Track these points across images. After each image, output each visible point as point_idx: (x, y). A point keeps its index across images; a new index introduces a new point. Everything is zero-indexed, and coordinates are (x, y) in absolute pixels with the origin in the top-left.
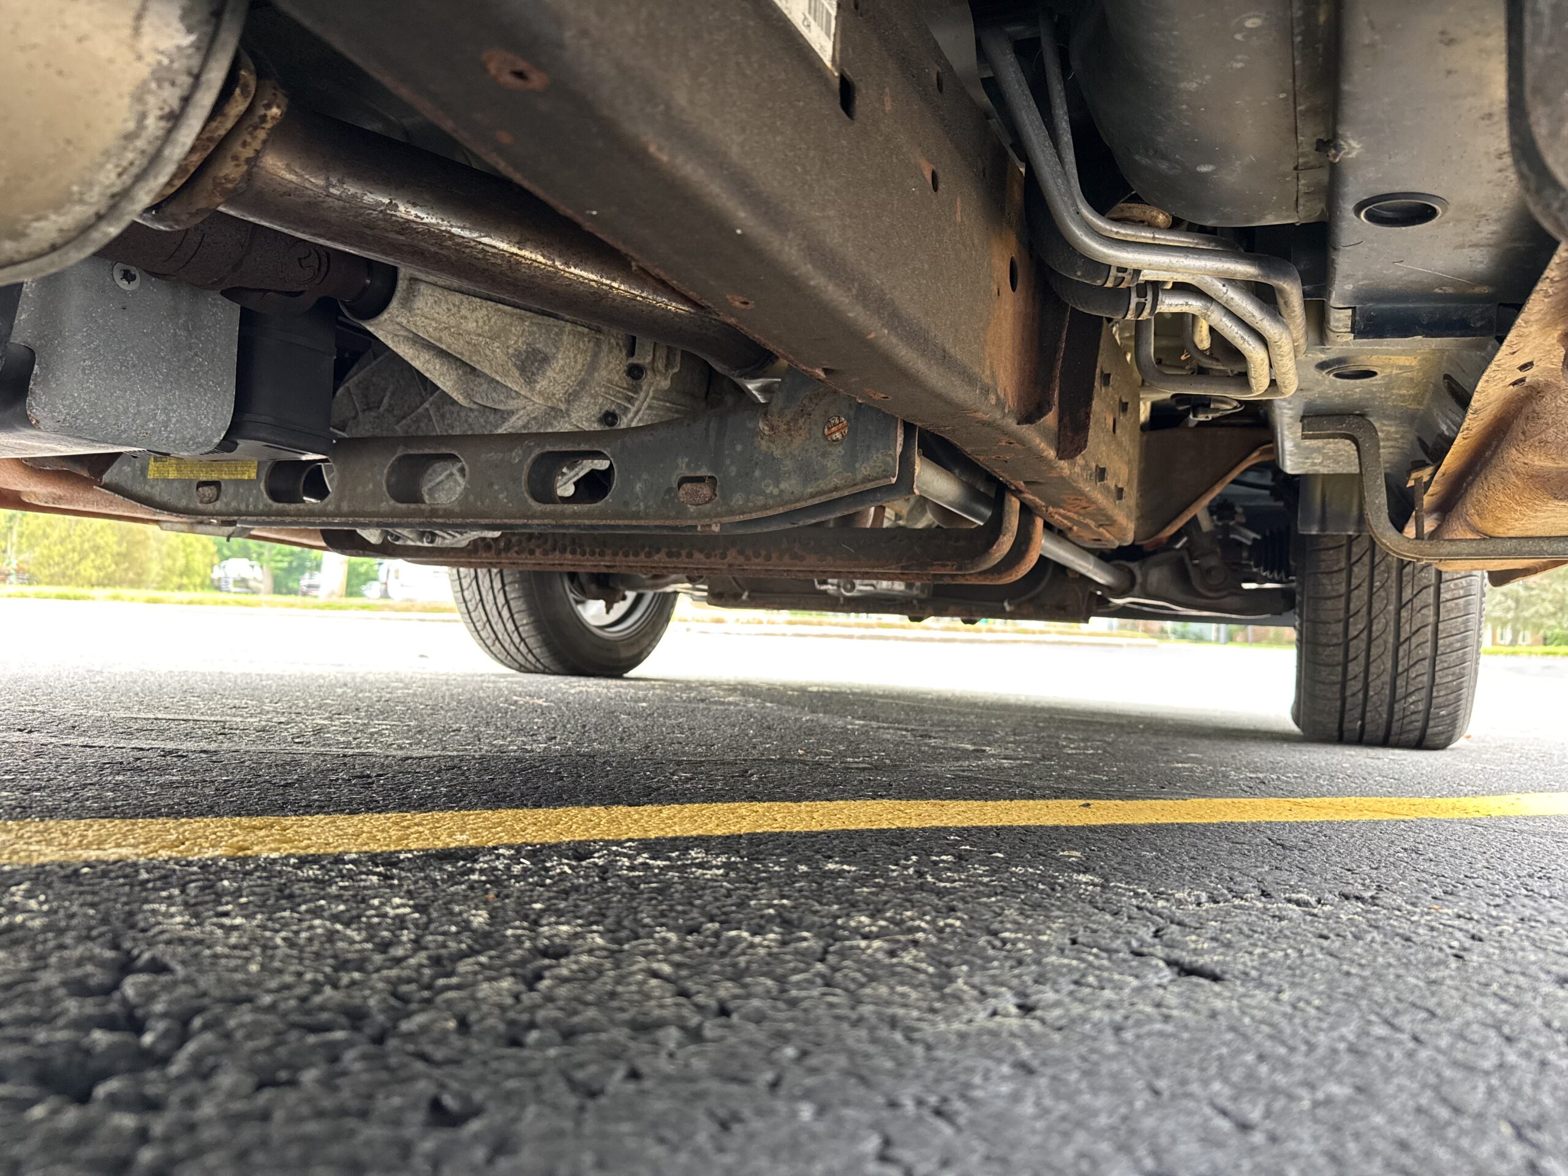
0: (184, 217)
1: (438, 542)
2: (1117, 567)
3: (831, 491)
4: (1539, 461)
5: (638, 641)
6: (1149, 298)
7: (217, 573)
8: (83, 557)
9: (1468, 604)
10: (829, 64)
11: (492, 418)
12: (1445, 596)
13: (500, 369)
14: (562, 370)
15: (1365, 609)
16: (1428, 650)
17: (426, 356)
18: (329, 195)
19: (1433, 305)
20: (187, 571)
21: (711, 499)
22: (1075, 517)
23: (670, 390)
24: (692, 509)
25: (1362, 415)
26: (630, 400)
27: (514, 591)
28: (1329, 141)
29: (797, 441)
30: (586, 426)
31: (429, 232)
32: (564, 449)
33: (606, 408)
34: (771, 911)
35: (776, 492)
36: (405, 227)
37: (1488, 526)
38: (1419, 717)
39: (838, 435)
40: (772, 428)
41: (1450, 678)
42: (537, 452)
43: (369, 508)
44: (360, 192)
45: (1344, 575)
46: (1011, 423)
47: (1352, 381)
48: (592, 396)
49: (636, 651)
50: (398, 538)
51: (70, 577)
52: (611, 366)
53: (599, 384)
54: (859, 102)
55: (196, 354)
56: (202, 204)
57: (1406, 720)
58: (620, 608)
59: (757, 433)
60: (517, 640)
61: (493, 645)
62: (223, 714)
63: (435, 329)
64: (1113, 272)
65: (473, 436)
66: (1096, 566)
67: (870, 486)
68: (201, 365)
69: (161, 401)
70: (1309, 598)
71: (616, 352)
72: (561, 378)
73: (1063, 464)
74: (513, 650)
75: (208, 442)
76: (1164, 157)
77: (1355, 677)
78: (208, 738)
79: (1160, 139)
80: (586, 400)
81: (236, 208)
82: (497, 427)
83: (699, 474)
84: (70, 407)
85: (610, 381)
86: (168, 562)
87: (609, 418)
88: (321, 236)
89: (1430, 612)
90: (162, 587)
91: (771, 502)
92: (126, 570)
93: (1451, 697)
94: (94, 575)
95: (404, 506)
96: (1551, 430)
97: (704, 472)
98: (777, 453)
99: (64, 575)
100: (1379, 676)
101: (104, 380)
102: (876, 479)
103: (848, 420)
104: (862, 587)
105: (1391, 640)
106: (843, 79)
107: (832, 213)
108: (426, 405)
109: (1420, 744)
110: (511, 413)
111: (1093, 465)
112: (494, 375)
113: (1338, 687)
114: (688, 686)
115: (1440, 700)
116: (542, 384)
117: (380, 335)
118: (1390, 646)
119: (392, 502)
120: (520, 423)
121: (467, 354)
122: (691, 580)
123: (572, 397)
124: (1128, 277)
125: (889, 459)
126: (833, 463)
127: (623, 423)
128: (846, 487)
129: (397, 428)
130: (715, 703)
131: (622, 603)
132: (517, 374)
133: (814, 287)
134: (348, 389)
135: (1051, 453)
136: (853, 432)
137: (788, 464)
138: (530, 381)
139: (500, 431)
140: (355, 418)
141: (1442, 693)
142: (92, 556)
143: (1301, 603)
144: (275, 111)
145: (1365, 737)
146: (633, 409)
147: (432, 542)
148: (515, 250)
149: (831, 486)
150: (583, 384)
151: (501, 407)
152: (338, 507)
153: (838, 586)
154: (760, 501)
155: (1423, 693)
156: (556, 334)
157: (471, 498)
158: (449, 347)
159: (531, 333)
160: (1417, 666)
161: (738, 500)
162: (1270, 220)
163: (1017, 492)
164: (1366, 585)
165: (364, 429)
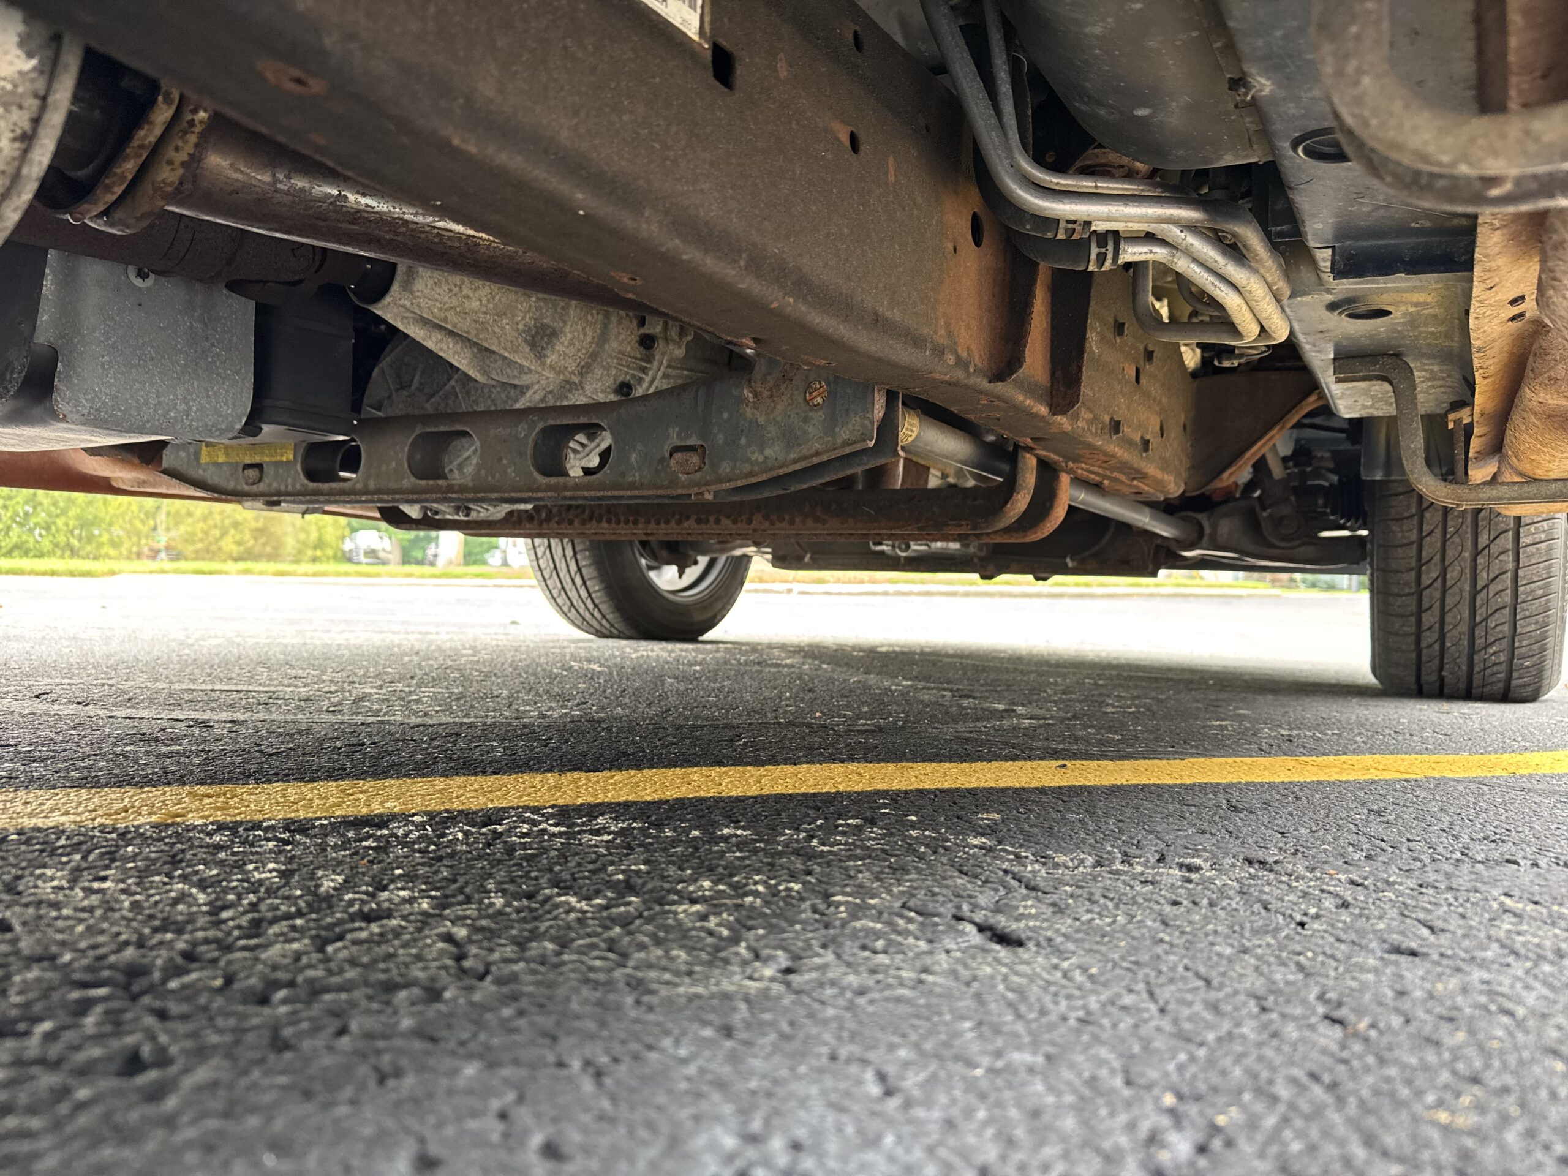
0: (131, 221)
1: (474, 515)
2: (1183, 519)
3: (812, 456)
4: (1552, 400)
5: (711, 604)
6: (1110, 248)
7: (348, 545)
8: (224, 534)
9: (1550, 549)
10: (696, 38)
11: (512, 393)
12: (1524, 541)
13: (509, 345)
14: (571, 343)
15: (1438, 556)
16: (1507, 598)
17: (438, 335)
18: (277, 191)
19: (1413, 241)
20: (320, 544)
21: (700, 469)
22: (1101, 471)
23: (686, 357)
24: (683, 477)
25: (1397, 355)
26: (644, 370)
27: (585, 558)
28: (1240, 79)
29: (780, 407)
30: (601, 398)
31: (381, 220)
32: (565, 422)
33: (621, 379)
34: (621, 877)
35: (761, 459)
36: (358, 216)
37: (1526, 467)
38: (1503, 667)
39: (819, 400)
40: (756, 395)
41: (1533, 627)
42: (540, 426)
43: (393, 485)
44: (307, 185)
45: (1415, 521)
46: (984, 384)
47: (1373, 321)
48: (603, 367)
49: (709, 614)
50: (436, 513)
51: (214, 553)
52: (622, 337)
53: (610, 356)
54: (740, 72)
55: (213, 345)
56: (145, 208)
57: (1488, 672)
58: (692, 573)
59: (742, 400)
60: (591, 606)
61: (569, 611)
62: (281, 684)
63: (440, 309)
64: (1062, 224)
65: (496, 411)
66: (1152, 518)
67: (847, 450)
68: (218, 355)
69: (180, 391)
70: (1379, 546)
71: (626, 322)
72: (571, 351)
73: (1061, 419)
74: (587, 616)
75: (230, 428)
76: (1099, 103)
77: (1430, 628)
78: (247, 709)
79: (1088, 85)
80: (598, 372)
81: (189, 208)
82: (516, 401)
83: (689, 443)
84: (92, 401)
85: (621, 352)
86: (302, 536)
87: (624, 389)
88: (277, 231)
89: (1509, 557)
90: (297, 561)
91: (756, 469)
92: (264, 545)
93: (1535, 647)
94: (235, 549)
95: (423, 483)
96: (1560, 367)
97: (693, 441)
98: (761, 420)
99: (208, 551)
100: (1455, 626)
101: (123, 373)
102: (855, 442)
103: (828, 385)
104: (916, 547)
105: (1467, 588)
106: (716, 49)
107: (706, 186)
108: (453, 383)
109: (1506, 696)
110: (528, 388)
111: (1107, 418)
112: (502, 352)
113: (1411, 639)
114: (754, 648)
115: (1523, 650)
116: (552, 358)
117: (389, 317)
118: (1466, 595)
119: (413, 479)
120: (537, 397)
121: (474, 332)
122: (757, 544)
123: (584, 370)
124: (1078, 228)
125: (867, 422)
126: (813, 430)
127: (639, 391)
128: (827, 451)
129: (428, 406)
130: (772, 665)
131: (694, 568)
132: (527, 349)
133: (689, 261)
134: (382, 370)
135: (1043, 410)
136: (832, 397)
137: (773, 431)
138: (540, 356)
139: (518, 406)
140: (389, 397)
141: (1524, 643)
142: (232, 532)
143: (1372, 551)
144: (202, 115)
145: (1446, 690)
146: (647, 379)
147: (467, 515)
148: (471, 232)
149: (813, 451)
150: (594, 356)
151: (516, 382)
152: (366, 485)
153: (893, 546)
154: (747, 467)
155: (1505, 643)
156: (563, 308)
157: (483, 472)
158: (455, 326)
159: (538, 309)
160: (1497, 615)
161: (725, 468)
162: (1229, 160)
163: (1029, 449)
164: (1438, 531)
165: (397, 409)
